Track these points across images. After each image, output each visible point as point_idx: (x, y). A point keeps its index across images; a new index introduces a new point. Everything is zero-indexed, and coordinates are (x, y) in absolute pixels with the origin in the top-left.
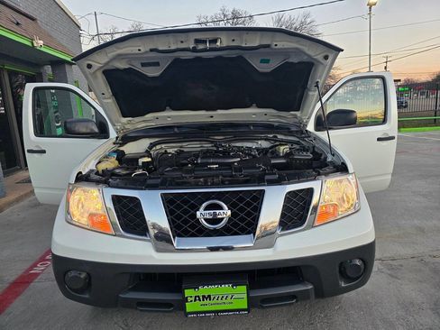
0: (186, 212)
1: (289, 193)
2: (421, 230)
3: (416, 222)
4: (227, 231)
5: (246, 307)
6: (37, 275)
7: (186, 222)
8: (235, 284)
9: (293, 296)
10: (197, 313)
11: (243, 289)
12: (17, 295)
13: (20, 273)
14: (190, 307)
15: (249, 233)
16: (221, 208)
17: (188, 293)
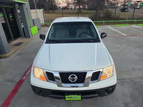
0: (65, 77)
2: (134, 69)
3: (133, 66)
5: (81, 100)
6: (24, 80)
8: (78, 95)
10: (68, 100)
11: (80, 96)
12: (20, 86)
13: (19, 79)
15: (82, 83)
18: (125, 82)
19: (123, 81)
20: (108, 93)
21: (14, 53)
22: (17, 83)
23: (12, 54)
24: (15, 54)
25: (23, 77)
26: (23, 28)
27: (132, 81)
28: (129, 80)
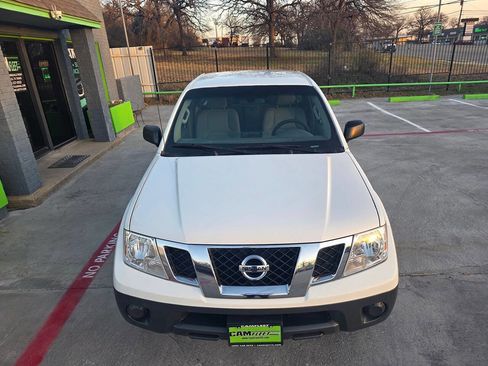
0: (230, 264)
1: (324, 249)
2: (457, 241)
3: (455, 231)
4: (266, 282)
5: (280, 340)
6: (90, 280)
7: (230, 273)
8: (271, 325)
9: (320, 332)
10: (239, 344)
11: (278, 328)
12: (77, 301)
13: (74, 277)
14: (233, 340)
15: (285, 283)
16: (261, 264)
17: (231, 330)
18: (429, 283)
19: (424, 280)
20: (370, 317)
21: (54, 190)
22: (65, 291)
23: (47, 195)
24: (58, 193)
25: (85, 270)
26: (85, 109)
27: (453, 282)
28: (444, 276)
